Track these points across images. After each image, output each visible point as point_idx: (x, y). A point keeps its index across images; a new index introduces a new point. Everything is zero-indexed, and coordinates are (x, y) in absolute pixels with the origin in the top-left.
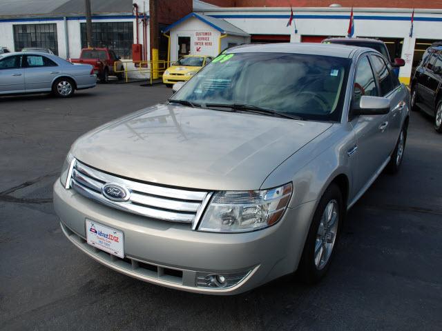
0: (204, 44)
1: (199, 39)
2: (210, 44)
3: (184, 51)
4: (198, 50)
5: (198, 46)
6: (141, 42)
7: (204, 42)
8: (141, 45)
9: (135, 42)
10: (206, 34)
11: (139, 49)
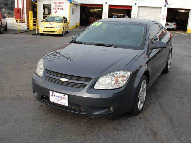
0: (59, 9)
1: (56, 6)
2: (63, 9)
3: (46, 13)
4: (55, 13)
5: (56, 10)
6: (20, 7)
7: (60, 7)
8: (20, 9)
9: (16, 7)
10: (61, 3)
11: (19, 11)
